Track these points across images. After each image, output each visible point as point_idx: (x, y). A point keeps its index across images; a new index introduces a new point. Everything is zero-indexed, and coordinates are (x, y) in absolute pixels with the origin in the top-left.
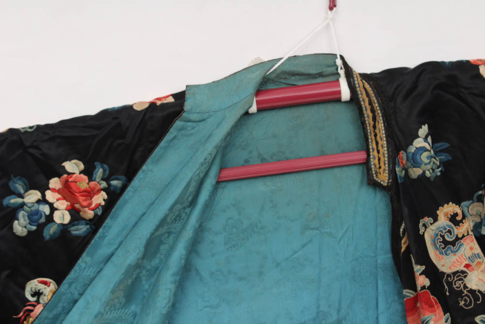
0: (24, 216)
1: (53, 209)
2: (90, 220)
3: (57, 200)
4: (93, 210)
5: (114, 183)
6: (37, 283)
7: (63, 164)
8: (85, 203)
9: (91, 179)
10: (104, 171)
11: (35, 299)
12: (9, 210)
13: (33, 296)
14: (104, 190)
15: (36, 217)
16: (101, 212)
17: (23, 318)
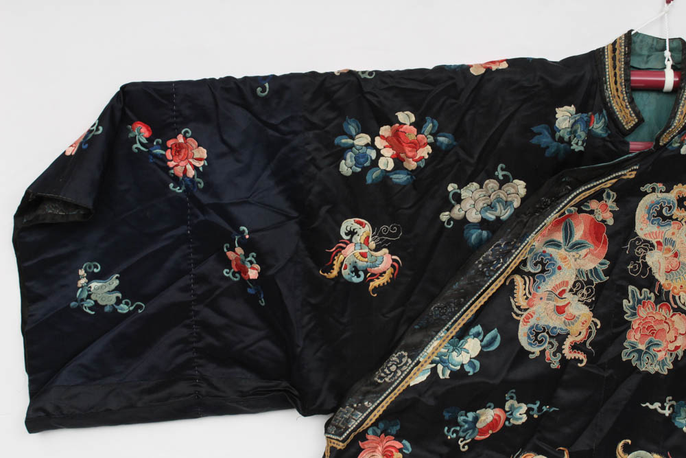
0: (351, 157)
1: (379, 155)
2: (412, 171)
3: (385, 147)
4: (416, 161)
5: (441, 139)
6: (353, 222)
7: (396, 114)
8: (410, 154)
9: (419, 132)
10: (434, 126)
11: (348, 237)
12: (339, 148)
13: (347, 234)
14: (430, 144)
15: (362, 160)
16: (424, 164)
17: (334, 253)
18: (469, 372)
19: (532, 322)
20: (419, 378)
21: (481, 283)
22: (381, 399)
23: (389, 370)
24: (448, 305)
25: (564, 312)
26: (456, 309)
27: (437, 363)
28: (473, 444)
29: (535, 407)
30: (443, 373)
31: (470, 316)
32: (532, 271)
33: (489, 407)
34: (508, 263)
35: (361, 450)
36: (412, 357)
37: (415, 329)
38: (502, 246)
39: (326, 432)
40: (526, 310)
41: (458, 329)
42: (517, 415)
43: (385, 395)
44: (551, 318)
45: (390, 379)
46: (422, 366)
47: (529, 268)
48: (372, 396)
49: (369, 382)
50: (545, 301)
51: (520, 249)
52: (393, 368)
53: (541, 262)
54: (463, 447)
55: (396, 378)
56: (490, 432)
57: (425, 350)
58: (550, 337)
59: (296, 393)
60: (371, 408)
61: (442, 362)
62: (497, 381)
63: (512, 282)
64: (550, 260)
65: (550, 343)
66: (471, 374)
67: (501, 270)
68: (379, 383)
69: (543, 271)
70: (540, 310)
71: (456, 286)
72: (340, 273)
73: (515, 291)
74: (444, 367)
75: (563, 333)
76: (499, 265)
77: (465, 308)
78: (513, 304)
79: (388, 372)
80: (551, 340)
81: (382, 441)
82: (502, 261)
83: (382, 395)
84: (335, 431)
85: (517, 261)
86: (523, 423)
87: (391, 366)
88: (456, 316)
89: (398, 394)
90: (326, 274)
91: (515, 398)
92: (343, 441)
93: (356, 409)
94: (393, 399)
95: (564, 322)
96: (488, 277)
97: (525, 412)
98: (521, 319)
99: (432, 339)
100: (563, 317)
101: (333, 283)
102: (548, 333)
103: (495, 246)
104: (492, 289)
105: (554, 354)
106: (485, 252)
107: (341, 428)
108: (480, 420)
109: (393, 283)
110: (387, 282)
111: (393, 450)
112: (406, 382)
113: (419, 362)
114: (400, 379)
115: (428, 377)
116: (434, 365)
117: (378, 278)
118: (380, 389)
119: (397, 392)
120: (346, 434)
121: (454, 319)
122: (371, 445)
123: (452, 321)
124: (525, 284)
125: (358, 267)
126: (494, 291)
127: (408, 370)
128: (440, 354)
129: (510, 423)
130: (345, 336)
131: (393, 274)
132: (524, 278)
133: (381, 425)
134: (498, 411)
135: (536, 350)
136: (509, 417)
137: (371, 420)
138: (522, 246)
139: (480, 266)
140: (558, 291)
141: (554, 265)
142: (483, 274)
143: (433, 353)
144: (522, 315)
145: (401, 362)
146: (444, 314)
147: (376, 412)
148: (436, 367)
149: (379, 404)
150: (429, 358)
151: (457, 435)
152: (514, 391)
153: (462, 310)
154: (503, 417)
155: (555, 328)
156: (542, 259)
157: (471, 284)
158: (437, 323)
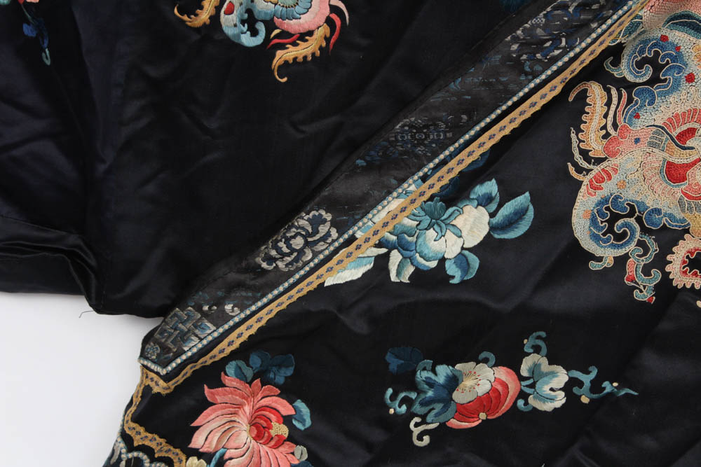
18: (453, 277)
19: (608, 188)
20: (347, 272)
21: (512, 87)
22: (259, 304)
23: (289, 246)
24: (432, 123)
25: (684, 179)
26: (449, 135)
27: (391, 247)
28: (442, 434)
29: (587, 379)
30: (399, 271)
31: (476, 156)
32: (630, 78)
33: (486, 361)
34: (577, 50)
35: (205, 404)
36: (341, 227)
37: (357, 167)
38: (571, 10)
39: (143, 355)
40: (599, 161)
41: (445, 181)
42: (546, 389)
43: (270, 296)
44: (651, 188)
45: (287, 265)
46: (358, 247)
47: (625, 70)
48: (244, 294)
49: (244, 264)
50: (643, 146)
51: (609, 22)
52: (298, 243)
53: (653, 62)
54: (420, 438)
55: (300, 264)
56: (483, 416)
57: (370, 216)
58: (644, 230)
59: (93, 262)
60: (237, 319)
61: (402, 246)
62: (507, 306)
63: (583, 95)
64: (674, 59)
65: (641, 244)
66: (456, 281)
67: (560, 63)
68: (265, 271)
69: (654, 80)
70: (629, 166)
71: (455, 86)
72: (215, 19)
73: (584, 118)
74: (404, 258)
75: (674, 226)
76: (557, 52)
77: (467, 137)
78: (575, 145)
79: (285, 250)
80: (646, 239)
81: (254, 395)
82: (564, 43)
83: (264, 296)
84: (158, 355)
85: (598, 49)
86: (555, 409)
87: (294, 237)
88: (447, 153)
89: (295, 299)
90: (185, 18)
91: (544, 350)
92: (167, 378)
93: (205, 315)
94: (284, 306)
95: (680, 202)
96: (526, 74)
97: (562, 385)
98: (586, 180)
99: (389, 193)
100: (678, 190)
101: (196, 37)
102: (639, 220)
103: (555, 8)
104: (533, 105)
105: (646, 271)
106: (531, 18)
107: (169, 350)
108: (461, 386)
109: (325, 58)
110: (313, 54)
111: (273, 417)
112: (318, 277)
113: (352, 239)
114: (307, 269)
115: (364, 275)
116: (384, 250)
117: (295, 44)
118: (264, 283)
119: (295, 294)
120: (174, 365)
121: (442, 157)
122: (228, 398)
123: (437, 161)
124: (608, 104)
125: (256, 13)
126: (537, 108)
127: (327, 252)
128: (398, 231)
129: (526, 403)
130: (210, 157)
131: (327, 39)
132: (608, 91)
133: (256, 360)
134: (503, 373)
135: (608, 254)
136: (528, 390)
137: (230, 344)
138: (615, 17)
139: (515, 47)
140: (678, 131)
141: (680, 69)
142: (517, 66)
143: (385, 225)
144: (588, 171)
145: (316, 232)
146: (421, 142)
147: (242, 328)
148: (386, 257)
149: (253, 314)
150: (376, 233)
151: (409, 408)
152: (543, 334)
153: (462, 141)
154: (513, 387)
155: (658, 211)
156: (657, 53)
157: (489, 84)
158: (403, 160)
